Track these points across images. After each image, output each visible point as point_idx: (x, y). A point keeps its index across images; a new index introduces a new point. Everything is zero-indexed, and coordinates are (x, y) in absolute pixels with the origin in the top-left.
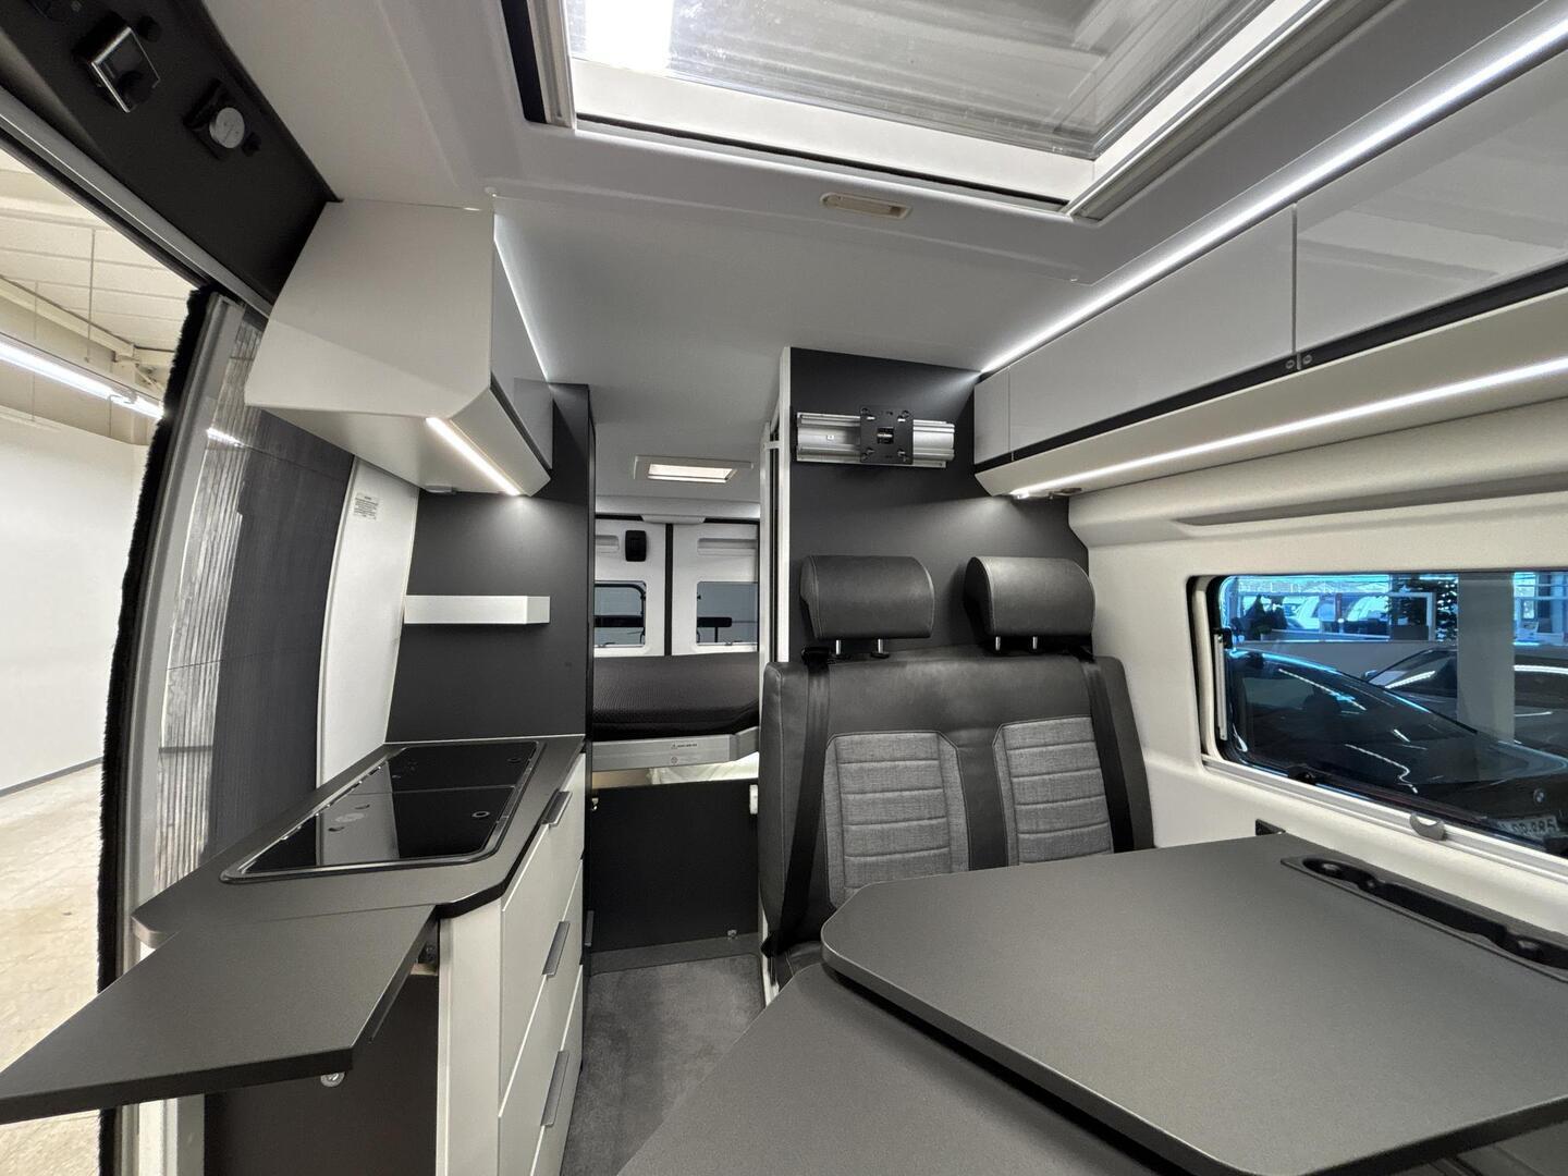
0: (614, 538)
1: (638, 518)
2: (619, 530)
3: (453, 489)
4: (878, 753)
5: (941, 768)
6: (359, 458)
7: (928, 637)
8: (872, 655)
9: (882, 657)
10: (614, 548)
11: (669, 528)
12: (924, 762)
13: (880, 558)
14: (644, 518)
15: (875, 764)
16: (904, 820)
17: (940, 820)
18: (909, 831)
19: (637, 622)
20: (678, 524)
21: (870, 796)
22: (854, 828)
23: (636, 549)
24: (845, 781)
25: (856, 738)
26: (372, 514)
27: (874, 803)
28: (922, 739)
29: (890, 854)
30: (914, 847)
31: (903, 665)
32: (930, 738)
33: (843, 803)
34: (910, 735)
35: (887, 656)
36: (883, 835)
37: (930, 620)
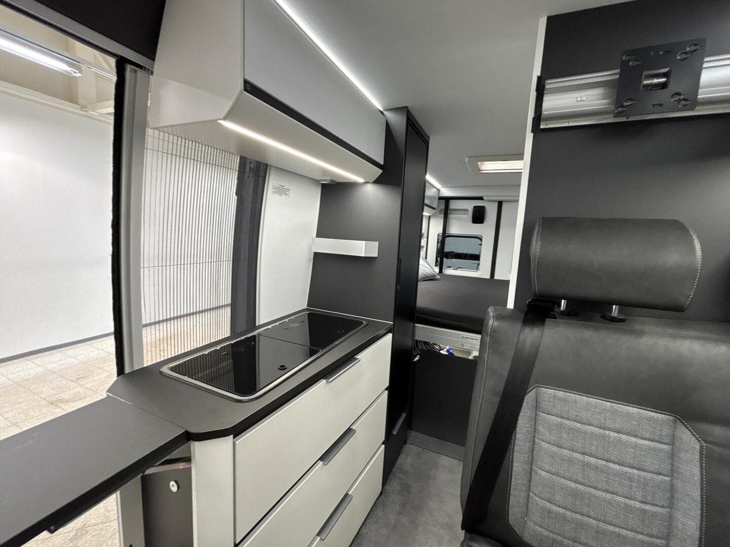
0: (467, 210)
1: (481, 198)
2: (470, 206)
3: (332, 181)
4: (584, 415)
5: (672, 455)
6: (271, 166)
7: (683, 311)
8: (604, 317)
9: (614, 320)
10: (466, 216)
11: (500, 204)
12: (646, 442)
13: (626, 221)
14: (485, 198)
15: (579, 425)
16: (607, 491)
17: (659, 509)
18: (611, 504)
19: (476, 257)
20: (506, 201)
21: (566, 452)
22: (543, 473)
23: (479, 216)
24: (540, 428)
25: (561, 394)
26: (286, 194)
27: (570, 460)
28: (650, 419)
29: (582, 514)
30: (614, 521)
31: (640, 334)
32: (663, 421)
33: (536, 446)
34: (633, 410)
35: (622, 321)
36: (575, 494)
37: (688, 294)
